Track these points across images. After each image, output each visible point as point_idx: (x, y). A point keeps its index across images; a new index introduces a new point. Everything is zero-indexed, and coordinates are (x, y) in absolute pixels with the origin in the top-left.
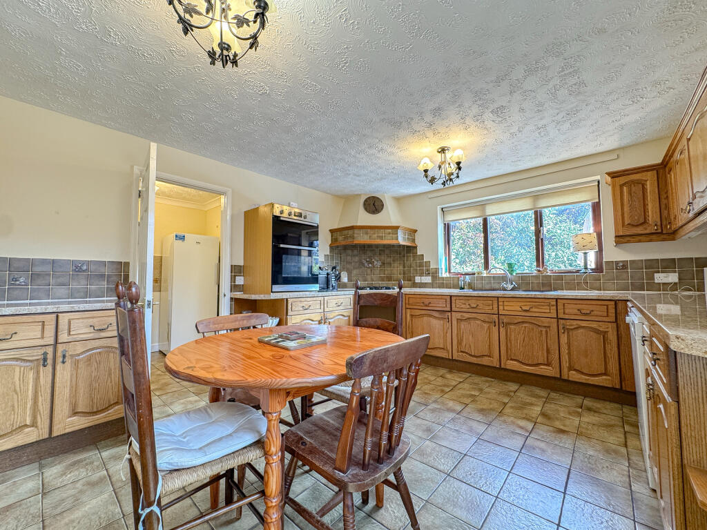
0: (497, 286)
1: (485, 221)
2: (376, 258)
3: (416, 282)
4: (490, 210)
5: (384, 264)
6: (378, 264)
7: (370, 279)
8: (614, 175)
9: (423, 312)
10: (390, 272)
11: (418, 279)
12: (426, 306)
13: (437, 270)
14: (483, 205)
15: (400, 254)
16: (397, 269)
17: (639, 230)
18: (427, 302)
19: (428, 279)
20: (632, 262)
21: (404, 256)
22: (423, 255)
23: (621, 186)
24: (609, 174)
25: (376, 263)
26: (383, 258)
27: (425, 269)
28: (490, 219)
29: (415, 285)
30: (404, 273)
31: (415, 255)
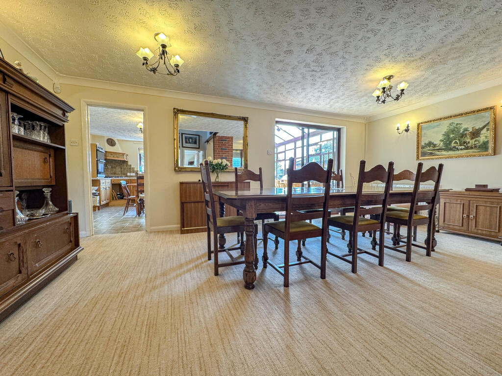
5: (112, 167)
7: (106, 174)
10: (115, 171)
11: (129, 174)
13: (137, 171)
15: (119, 164)
19: (133, 174)
22: (131, 165)
26: (112, 164)
29: (127, 176)
30: (121, 172)
31: (127, 165)
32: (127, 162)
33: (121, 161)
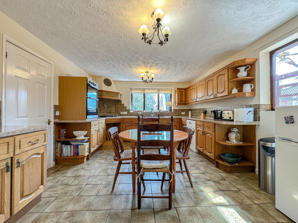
0: (149, 115)
1: (144, 95)
2: (106, 104)
3: (121, 114)
4: (146, 91)
5: (108, 106)
6: (106, 106)
7: (103, 113)
8: (178, 89)
9: (130, 124)
10: (110, 110)
12: (132, 122)
13: (129, 110)
14: (144, 90)
15: (114, 103)
16: (113, 109)
17: (181, 103)
18: (131, 121)
19: (126, 113)
20: (178, 109)
21: (116, 104)
22: (124, 104)
23: (179, 92)
24: (177, 88)
25: (105, 106)
26: (108, 104)
27: (124, 109)
28: (146, 95)
29: (120, 115)
30: (116, 110)
31: (121, 104)
32: (121, 101)
33: (116, 100)
